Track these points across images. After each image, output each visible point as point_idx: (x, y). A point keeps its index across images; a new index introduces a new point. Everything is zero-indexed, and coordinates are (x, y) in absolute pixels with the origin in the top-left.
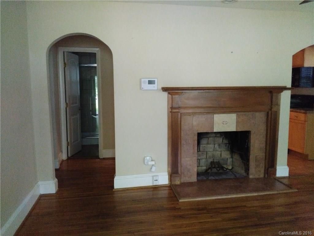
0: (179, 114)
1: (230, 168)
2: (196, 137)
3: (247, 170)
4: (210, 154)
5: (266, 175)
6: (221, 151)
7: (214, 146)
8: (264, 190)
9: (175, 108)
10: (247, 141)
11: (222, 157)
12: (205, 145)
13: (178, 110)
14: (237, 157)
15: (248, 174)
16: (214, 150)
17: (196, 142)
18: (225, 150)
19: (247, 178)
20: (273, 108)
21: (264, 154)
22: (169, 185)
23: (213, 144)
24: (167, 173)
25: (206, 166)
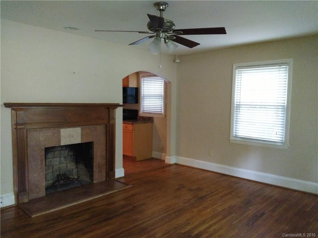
0: (25, 130)
1: (76, 177)
2: (44, 152)
3: (91, 176)
4: (56, 167)
5: (107, 178)
6: (67, 163)
7: (60, 159)
8: (107, 190)
9: (20, 125)
10: (91, 151)
11: (68, 168)
12: (51, 159)
13: (24, 127)
14: (81, 166)
15: (92, 180)
16: (60, 163)
17: (44, 157)
18: (70, 162)
19: (91, 184)
20: (110, 121)
21: (105, 161)
22: (16, 205)
23: (59, 157)
24: (13, 193)
25: (53, 180)
